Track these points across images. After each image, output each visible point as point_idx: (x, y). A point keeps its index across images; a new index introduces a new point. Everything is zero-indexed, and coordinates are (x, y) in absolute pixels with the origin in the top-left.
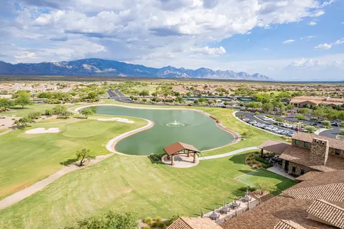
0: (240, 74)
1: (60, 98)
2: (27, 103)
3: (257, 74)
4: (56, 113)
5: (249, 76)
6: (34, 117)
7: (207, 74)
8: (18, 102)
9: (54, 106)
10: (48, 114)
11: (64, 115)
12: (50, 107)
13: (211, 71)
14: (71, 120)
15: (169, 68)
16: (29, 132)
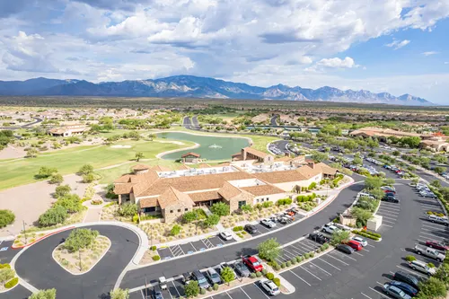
0: (381, 95)
1: (137, 124)
2: (110, 128)
3: (406, 95)
4: (131, 136)
5: (394, 98)
6: (116, 138)
7: (331, 95)
8: (105, 127)
9: (131, 131)
10: (125, 137)
11: (135, 137)
12: (128, 132)
13: (338, 90)
14: (141, 141)
15: (280, 87)
16: (112, 147)
